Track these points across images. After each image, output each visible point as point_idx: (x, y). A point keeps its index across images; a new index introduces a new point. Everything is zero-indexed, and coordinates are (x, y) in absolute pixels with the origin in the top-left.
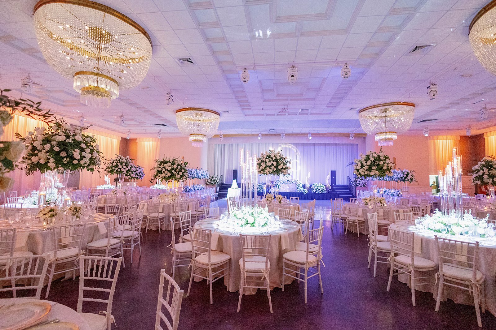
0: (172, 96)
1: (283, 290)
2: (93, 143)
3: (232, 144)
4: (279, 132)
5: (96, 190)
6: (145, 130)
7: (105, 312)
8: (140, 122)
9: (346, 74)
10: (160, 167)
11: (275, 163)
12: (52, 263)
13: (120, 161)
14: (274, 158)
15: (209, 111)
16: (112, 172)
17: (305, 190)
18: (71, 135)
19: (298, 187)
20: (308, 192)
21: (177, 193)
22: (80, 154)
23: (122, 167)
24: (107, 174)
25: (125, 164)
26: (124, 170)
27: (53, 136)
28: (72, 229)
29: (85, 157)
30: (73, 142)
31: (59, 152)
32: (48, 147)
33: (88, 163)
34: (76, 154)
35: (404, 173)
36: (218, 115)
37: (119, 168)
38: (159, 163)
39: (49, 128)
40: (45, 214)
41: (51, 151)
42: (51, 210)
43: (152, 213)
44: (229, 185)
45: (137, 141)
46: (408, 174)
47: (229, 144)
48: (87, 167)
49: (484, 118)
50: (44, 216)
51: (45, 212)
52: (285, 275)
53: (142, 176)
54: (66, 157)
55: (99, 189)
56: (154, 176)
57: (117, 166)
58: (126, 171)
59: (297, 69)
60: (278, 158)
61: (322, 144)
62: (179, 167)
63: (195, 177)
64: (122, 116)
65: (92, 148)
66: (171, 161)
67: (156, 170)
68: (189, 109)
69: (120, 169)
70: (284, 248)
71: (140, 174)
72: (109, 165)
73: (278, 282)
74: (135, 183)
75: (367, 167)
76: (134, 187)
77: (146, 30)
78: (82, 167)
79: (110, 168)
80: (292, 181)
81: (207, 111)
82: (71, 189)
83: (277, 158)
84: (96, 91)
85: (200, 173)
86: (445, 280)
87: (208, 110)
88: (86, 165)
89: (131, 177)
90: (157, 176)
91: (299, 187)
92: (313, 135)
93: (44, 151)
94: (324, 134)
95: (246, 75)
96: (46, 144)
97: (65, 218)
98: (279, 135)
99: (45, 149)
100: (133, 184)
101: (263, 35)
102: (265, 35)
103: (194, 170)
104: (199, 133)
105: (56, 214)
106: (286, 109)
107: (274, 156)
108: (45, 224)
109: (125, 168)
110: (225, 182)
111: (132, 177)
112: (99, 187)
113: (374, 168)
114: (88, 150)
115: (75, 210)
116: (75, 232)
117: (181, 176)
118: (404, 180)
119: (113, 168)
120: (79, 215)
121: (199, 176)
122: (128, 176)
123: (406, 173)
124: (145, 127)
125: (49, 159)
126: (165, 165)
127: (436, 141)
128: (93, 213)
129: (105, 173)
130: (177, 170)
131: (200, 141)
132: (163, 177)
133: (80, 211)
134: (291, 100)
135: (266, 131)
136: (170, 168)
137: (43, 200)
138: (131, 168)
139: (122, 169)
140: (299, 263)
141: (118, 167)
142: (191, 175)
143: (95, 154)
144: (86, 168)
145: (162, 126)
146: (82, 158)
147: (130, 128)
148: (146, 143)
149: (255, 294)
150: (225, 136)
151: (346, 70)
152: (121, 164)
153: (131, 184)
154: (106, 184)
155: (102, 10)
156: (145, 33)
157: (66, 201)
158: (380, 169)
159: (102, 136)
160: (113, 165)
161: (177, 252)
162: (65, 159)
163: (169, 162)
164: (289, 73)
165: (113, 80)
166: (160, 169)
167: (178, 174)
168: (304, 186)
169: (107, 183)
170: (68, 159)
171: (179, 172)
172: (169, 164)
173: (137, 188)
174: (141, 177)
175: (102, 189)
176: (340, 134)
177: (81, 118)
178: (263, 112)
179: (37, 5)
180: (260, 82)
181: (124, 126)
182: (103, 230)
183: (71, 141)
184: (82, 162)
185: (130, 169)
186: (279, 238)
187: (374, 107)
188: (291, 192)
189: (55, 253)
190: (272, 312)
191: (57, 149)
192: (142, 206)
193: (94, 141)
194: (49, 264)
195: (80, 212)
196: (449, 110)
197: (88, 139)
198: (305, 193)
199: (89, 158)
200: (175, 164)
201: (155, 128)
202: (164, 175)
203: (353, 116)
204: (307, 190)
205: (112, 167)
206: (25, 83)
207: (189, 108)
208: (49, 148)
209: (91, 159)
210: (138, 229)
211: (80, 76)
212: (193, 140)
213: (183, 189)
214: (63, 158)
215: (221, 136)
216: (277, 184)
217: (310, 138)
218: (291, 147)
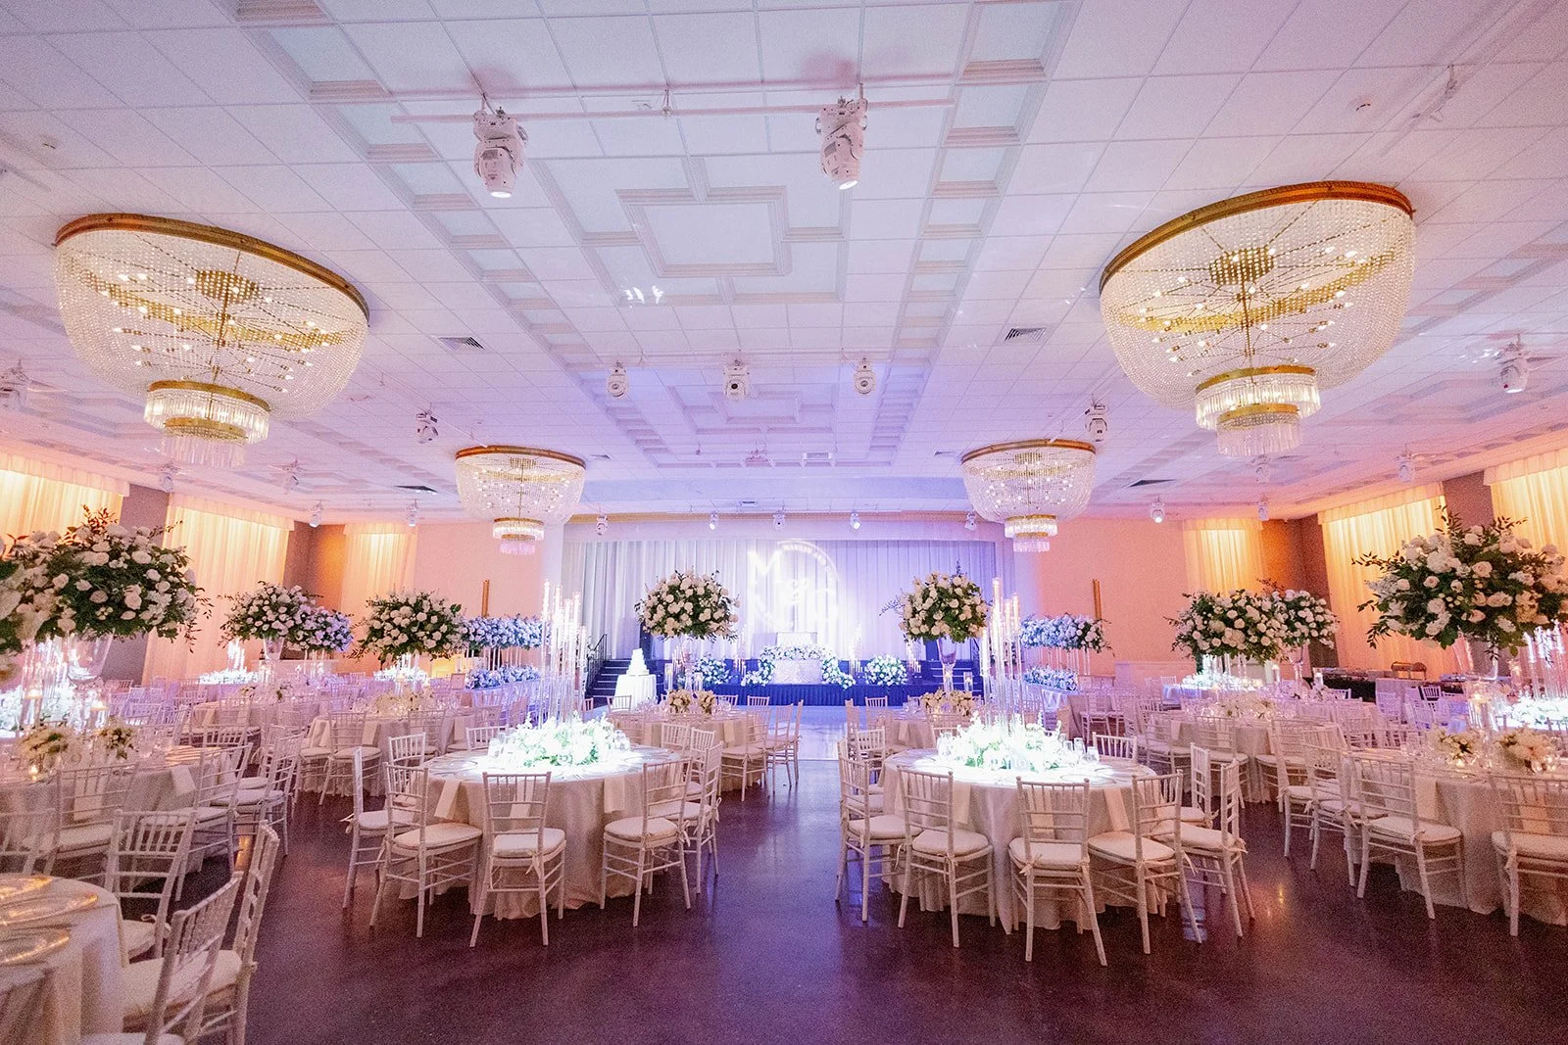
0: (435, 420)
1: (602, 907)
2: (180, 566)
3: (639, 544)
4: (772, 508)
5: (195, 688)
6: (368, 502)
7: (153, 916)
8: (351, 481)
9: (864, 386)
10: (379, 619)
11: (689, 606)
12: (47, 858)
13: (270, 600)
14: (689, 593)
15: (550, 454)
16: (244, 632)
17: (846, 676)
18: (123, 551)
19: (825, 667)
20: (854, 682)
21: (425, 690)
22: (143, 595)
23: (277, 618)
24: (230, 638)
25: (286, 609)
26: (282, 627)
27: (76, 552)
28: (102, 780)
29: (155, 603)
30: (126, 566)
31: (91, 592)
32: (61, 580)
33: (160, 618)
34: (133, 596)
35: (1076, 626)
36: (578, 466)
37: (268, 622)
38: (378, 608)
39: (68, 533)
40: (36, 748)
41: (68, 591)
42: (54, 737)
43: (345, 746)
44: (622, 665)
45: (346, 531)
46: (1087, 627)
47: (631, 543)
48: (158, 628)
49: (1262, 481)
50: (34, 751)
51: (35, 742)
52: (609, 872)
53: (344, 641)
54: (106, 604)
55: (206, 683)
56: (361, 644)
57: (257, 617)
58: (289, 629)
59: (745, 369)
60: (701, 591)
61: (898, 543)
62: (434, 619)
63: (508, 642)
64: (295, 465)
65: (176, 580)
66: (412, 602)
67: (367, 628)
68: (493, 449)
69: (270, 623)
70: (609, 808)
71: (339, 636)
72: (236, 613)
73: (590, 886)
74: (321, 664)
75: (922, 615)
76: (317, 675)
77: (348, 280)
78: (146, 626)
79: (238, 622)
80: (809, 651)
81: (545, 455)
82: (113, 685)
83: (699, 593)
84: (206, 428)
85: (528, 629)
86: (915, 859)
87: (549, 451)
88: (155, 622)
89: (307, 647)
90: (370, 645)
91: (829, 670)
92: (864, 517)
93: (52, 591)
94: (895, 514)
95: (621, 379)
96: (56, 575)
97: (86, 758)
98: (770, 516)
99: (53, 587)
100: (317, 667)
101: (645, 298)
102: (649, 297)
103: (508, 622)
104: (522, 517)
105: (66, 747)
106: (762, 452)
107: (690, 588)
108: (34, 770)
109: (285, 621)
110: (614, 657)
111: (313, 647)
112: (207, 678)
113: (938, 616)
114: (165, 586)
115: (116, 737)
116: (110, 786)
117: (437, 642)
118: (1079, 646)
119: (250, 621)
120: (126, 749)
121: (522, 641)
122: (298, 642)
123: (1082, 626)
124: (367, 492)
125: (60, 610)
126: (394, 613)
127: (1203, 533)
128: (163, 745)
129: (223, 637)
130: (429, 627)
131: (524, 538)
132: (386, 646)
133: (128, 738)
134: (770, 430)
135: (733, 505)
136: (407, 621)
137: (33, 715)
138: (304, 620)
139: (276, 625)
140: (629, 840)
141: (264, 618)
142: (496, 639)
143: (183, 594)
144: (155, 628)
145: (419, 491)
146: (146, 604)
147: (320, 497)
148: (375, 537)
149: (530, 916)
150: (611, 518)
151: (864, 374)
152: (275, 608)
153: (309, 667)
154: (231, 668)
155: (234, 245)
156: (347, 287)
157: (94, 716)
158: (952, 619)
159: (231, 519)
160: (250, 613)
161: (362, 828)
162: (103, 609)
163: (407, 604)
164: (726, 379)
165: (252, 399)
166: (377, 625)
167: (430, 637)
168: (844, 666)
169: (236, 666)
170: (110, 610)
171: (435, 631)
172: (405, 610)
173: (326, 679)
174: (340, 644)
175: (216, 682)
176: (941, 513)
177: (168, 470)
178: (700, 459)
179: (64, 229)
180: (672, 389)
181: (303, 491)
182: (184, 784)
183: (121, 564)
184: (146, 616)
185: (300, 625)
186: (600, 785)
187: (992, 449)
188: (806, 682)
189: (57, 837)
190: (546, 943)
191: (83, 585)
192: (317, 730)
193: (183, 561)
194: (37, 860)
195: (130, 742)
196: (1185, 458)
197: (168, 559)
198: (846, 687)
199: (163, 605)
200: (422, 610)
201: (398, 496)
202: (387, 640)
203: (950, 468)
204: (851, 677)
205: (244, 619)
206: (7, 386)
207: (489, 447)
208: (64, 584)
209: (172, 606)
210: (283, 783)
211: (164, 391)
212: (504, 536)
213: (467, 680)
214: (97, 606)
215: (600, 521)
216: (766, 661)
217: (857, 525)
218: (809, 551)
